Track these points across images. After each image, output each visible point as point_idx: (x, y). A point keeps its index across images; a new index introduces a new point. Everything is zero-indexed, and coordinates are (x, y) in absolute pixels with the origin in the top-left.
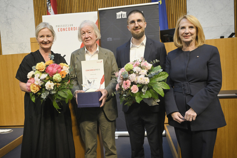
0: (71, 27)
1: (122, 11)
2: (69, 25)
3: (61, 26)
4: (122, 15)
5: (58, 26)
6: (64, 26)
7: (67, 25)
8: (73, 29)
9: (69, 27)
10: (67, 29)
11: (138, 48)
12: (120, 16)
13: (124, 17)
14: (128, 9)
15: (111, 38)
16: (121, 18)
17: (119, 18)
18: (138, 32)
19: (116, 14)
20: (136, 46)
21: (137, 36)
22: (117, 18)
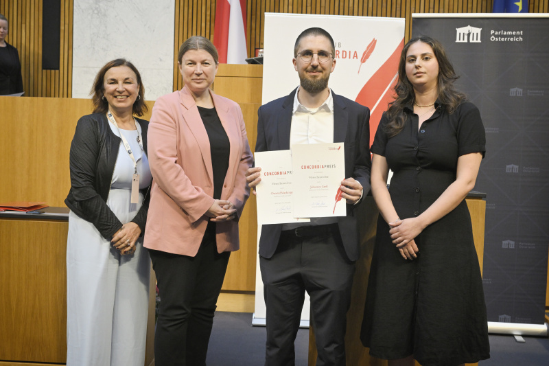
1: (471, 25)
4: (469, 35)
8: (340, 55)
11: (313, 114)
12: (466, 37)
13: (475, 41)
14: (487, 21)
16: (466, 41)
17: (462, 41)
18: (315, 77)
19: (456, 31)
20: (308, 109)
21: (311, 85)
22: (458, 41)
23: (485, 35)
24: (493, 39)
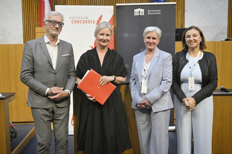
0: (86, 19)
1: (140, 8)
2: (84, 18)
3: (75, 18)
5: (72, 18)
6: (79, 18)
7: (82, 18)
8: (88, 22)
9: (83, 20)
10: (82, 22)
12: (138, 13)
13: (142, 15)
14: (146, 6)
15: (128, 34)
16: (138, 15)
17: (137, 15)
19: (134, 11)
22: (135, 15)
23: (146, 12)
24: (149, 13)
